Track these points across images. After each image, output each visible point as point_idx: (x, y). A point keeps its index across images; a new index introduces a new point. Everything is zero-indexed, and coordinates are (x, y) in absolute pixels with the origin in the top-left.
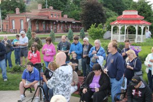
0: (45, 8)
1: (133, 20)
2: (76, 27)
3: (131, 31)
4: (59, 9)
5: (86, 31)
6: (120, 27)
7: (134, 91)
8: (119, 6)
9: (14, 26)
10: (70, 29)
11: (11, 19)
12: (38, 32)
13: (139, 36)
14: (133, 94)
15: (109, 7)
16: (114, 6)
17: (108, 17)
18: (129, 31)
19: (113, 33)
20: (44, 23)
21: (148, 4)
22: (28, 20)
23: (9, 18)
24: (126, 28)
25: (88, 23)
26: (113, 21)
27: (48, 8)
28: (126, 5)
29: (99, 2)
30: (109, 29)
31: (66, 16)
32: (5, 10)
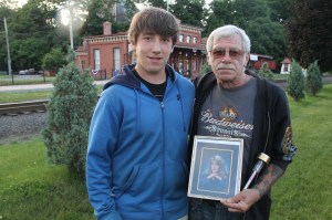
9: (98, 63)
11: (92, 48)
23: (89, 45)
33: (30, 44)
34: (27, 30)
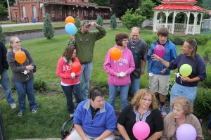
11: (20, 5)
12: (55, 20)
20: (61, 8)
22: (42, 5)
24: (175, 15)
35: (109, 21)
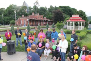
0: (35, 14)
1: (77, 20)
2: (50, 23)
3: (76, 24)
4: (42, 15)
5: (55, 25)
6: (71, 23)
7: (74, 51)
8: (70, 13)
9: (21, 23)
10: (47, 24)
12: (32, 25)
13: (80, 27)
14: (74, 52)
15: (66, 13)
16: (68, 13)
17: (65, 18)
18: (75, 24)
19: (68, 26)
20: (35, 21)
21: (84, 12)
22: (28, 20)
23: (19, 19)
24: (74, 23)
25: (56, 21)
26: (68, 20)
27: (37, 14)
28: (74, 12)
29: (61, 11)
30: (66, 23)
31: (45, 18)
32: (18, 16)
33: (7, 18)
34: (7, 15)
35: (51, 26)
